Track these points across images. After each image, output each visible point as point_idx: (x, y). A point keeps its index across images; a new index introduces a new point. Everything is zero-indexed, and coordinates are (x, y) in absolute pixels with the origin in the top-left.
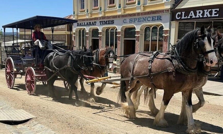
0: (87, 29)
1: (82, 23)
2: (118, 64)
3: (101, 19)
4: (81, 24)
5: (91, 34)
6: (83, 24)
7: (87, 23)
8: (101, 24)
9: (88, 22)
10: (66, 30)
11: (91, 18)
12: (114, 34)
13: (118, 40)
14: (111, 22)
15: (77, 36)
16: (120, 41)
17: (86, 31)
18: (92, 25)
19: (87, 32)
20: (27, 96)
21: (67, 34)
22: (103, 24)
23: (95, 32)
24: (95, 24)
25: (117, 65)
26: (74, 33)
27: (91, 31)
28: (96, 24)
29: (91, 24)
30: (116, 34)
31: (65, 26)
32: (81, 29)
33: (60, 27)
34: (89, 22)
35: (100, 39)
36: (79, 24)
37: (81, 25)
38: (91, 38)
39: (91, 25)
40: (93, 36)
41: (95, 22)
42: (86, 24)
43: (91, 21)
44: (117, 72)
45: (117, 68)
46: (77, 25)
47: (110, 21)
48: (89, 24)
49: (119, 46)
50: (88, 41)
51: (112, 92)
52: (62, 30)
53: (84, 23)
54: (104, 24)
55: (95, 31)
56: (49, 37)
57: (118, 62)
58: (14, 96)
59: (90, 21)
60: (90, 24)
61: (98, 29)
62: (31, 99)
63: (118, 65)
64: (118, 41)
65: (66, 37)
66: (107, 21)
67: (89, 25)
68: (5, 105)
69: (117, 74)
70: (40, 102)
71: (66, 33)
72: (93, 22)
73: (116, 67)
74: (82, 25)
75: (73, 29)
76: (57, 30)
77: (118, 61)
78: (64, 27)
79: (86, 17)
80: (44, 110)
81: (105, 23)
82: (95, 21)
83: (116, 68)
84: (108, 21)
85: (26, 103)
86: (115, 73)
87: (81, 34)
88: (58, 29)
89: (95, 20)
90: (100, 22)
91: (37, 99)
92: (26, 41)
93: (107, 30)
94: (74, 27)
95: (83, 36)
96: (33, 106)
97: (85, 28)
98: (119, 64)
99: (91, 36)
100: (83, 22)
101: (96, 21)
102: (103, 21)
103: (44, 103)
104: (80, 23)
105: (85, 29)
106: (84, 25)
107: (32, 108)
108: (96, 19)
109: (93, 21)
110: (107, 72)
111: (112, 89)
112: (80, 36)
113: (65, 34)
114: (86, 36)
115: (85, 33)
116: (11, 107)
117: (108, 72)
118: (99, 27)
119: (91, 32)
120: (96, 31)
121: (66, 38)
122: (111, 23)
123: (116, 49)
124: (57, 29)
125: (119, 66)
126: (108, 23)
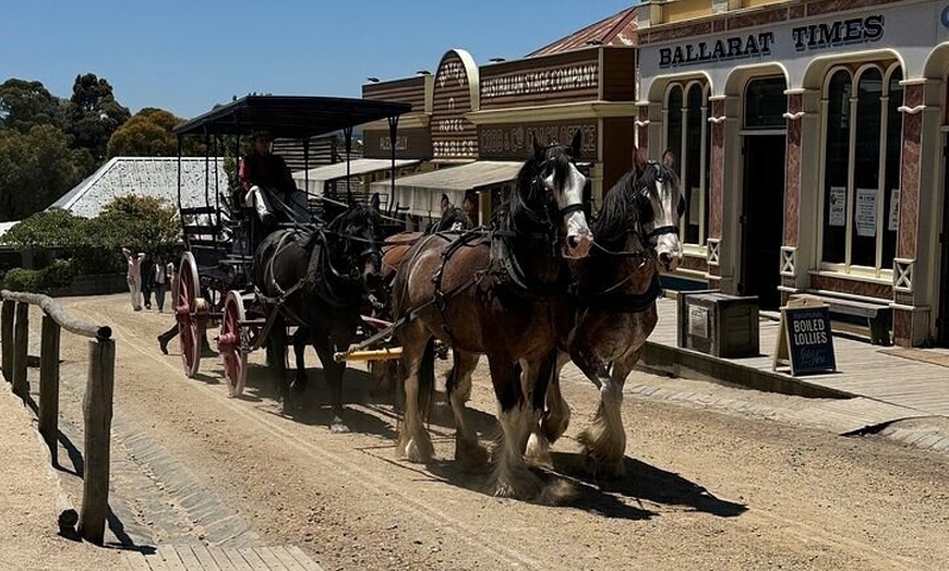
0: (717, 81)
1: (689, 47)
2: (904, 284)
3: (803, 16)
4: (680, 56)
5: (740, 107)
6: (696, 51)
7: (719, 42)
8: (799, 44)
9: (724, 36)
10: (597, 95)
11: (743, 10)
12: (884, 100)
13: (909, 137)
14: (868, 26)
15: (658, 127)
16: (918, 142)
17: (709, 94)
18: (746, 52)
19: (717, 101)
20: (347, 469)
21: (605, 119)
22: (812, 42)
23: (765, 96)
24: (766, 49)
25: (899, 293)
26: (642, 107)
27: (742, 88)
28: (770, 45)
29: (743, 49)
30: (894, 104)
31: (593, 70)
32: (684, 82)
33: (567, 80)
34: (730, 41)
35: (791, 134)
36: (669, 57)
37: (682, 60)
38: (738, 134)
39: (739, 53)
40: (751, 120)
41: (766, 36)
42: (710, 49)
43: (743, 34)
44: (895, 336)
45: (897, 310)
46: (662, 63)
47: (859, 20)
48: (731, 47)
49: (911, 173)
50: (718, 153)
51: (848, 465)
52: (578, 93)
53: (702, 45)
54: (821, 42)
55: (763, 91)
56: (507, 137)
57: (904, 273)
58: (282, 466)
59: (735, 33)
60: (734, 51)
61: (784, 79)
62: (366, 484)
63: (905, 293)
64: (907, 147)
65: (596, 133)
66: (837, 25)
67: (730, 54)
68: (226, 514)
69: (895, 347)
70: (407, 507)
71: (595, 110)
72: (751, 38)
73: (893, 304)
74: (689, 60)
75: (637, 85)
76: (550, 95)
77: (904, 266)
78: (588, 77)
79: (714, 6)
80: (416, 559)
81: (828, 38)
82: (766, 28)
83: (891, 309)
84: (848, 23)
85: (329, 512)
86: (886, 344)
87: (684, 111)
88: (557, 91)
89: (767, 21)
90: (798, 31)
91: (395, 488)
92: (398, 162)
93: (839, 82)
94: (646, 75)
95: (694, 121)
96: (361, 532)
97: (706, 73)
98: (908, 289)
99: (739, 121)
100: (695, 40)
101: (775, 34)
102: (812, 28)
103: (426, 517)
104: (678, 49)
105: (704, 80)
106: (702, 58)
107: (356, 544)
108: (771, 17)
109: (756, 30)
110: (830, 335)
111: (850, 442)
112: (674, 121)
113: (593, 114)
114: (709, 123)
115: (704, 103)
116: (249, 528)
117: (835, 340)
118: (790, 62)
119: (737, 95)
120: (768, 87)
121: (596, 142)
122: (866, 33)
123: (893, 191)
124: (551, 91)
125: (907, 298)
126: (848, 38)
